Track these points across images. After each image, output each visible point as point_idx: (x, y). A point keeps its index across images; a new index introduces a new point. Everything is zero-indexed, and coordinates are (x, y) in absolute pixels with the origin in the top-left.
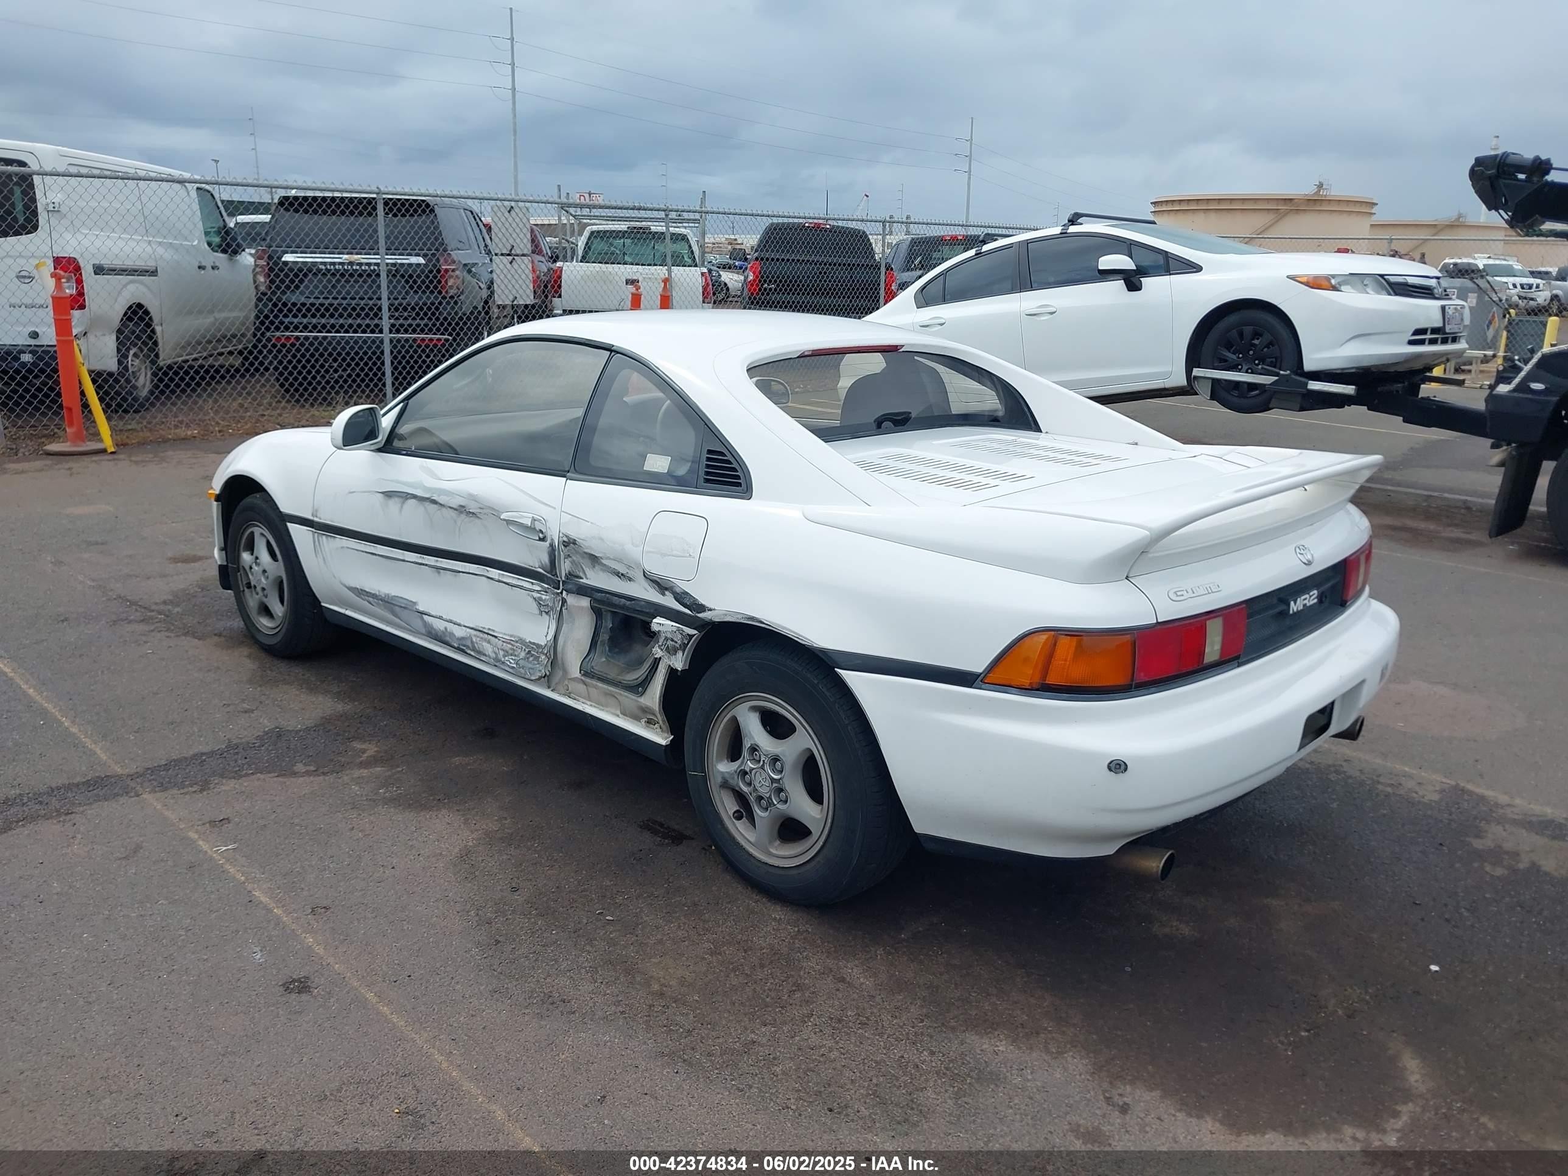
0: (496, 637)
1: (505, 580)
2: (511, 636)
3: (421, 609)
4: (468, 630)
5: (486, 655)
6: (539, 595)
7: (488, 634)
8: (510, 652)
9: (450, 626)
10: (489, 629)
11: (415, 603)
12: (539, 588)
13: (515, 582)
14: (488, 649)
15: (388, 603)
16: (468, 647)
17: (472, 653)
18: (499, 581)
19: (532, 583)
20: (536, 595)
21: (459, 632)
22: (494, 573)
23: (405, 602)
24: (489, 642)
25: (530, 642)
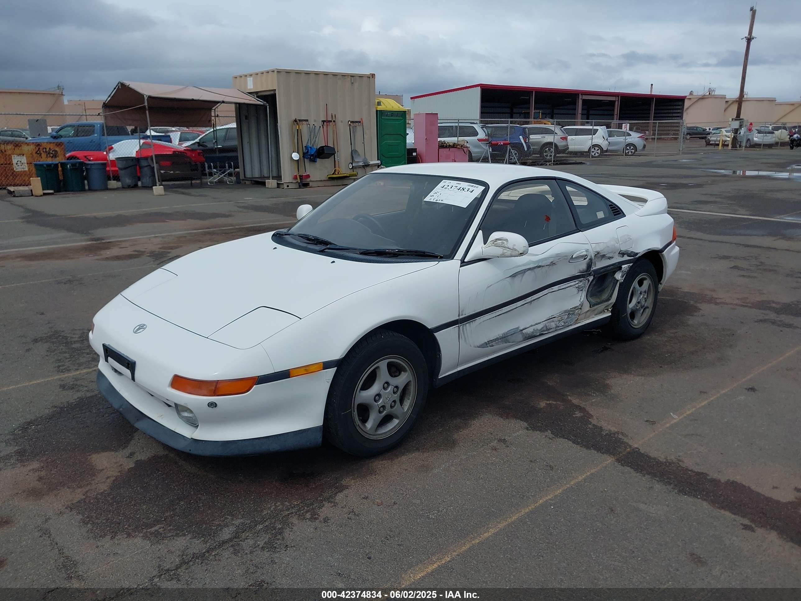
0: (555, 317)
1: (561, 288)
2: (560, 313)
3: (522, 328)
4: (544, 322)
5: (551, 329)
6: (578, 285)
7: (552, 318)
8: (560, 320)
9: (535, 327)
10: (552, 316)
11: (518, 328)
12: (577, 282)
13: (566, 286)
14: (553, 325)
15: (504, 338)
16: (544, 331)
17: (546, 332)
18: (559, 290)
19: (575, 282)
20: (577, 286)
21: (539, 327)
22: (556, 288)
23: (514, 330)
24: (553, 321)
25: (571, 309)
